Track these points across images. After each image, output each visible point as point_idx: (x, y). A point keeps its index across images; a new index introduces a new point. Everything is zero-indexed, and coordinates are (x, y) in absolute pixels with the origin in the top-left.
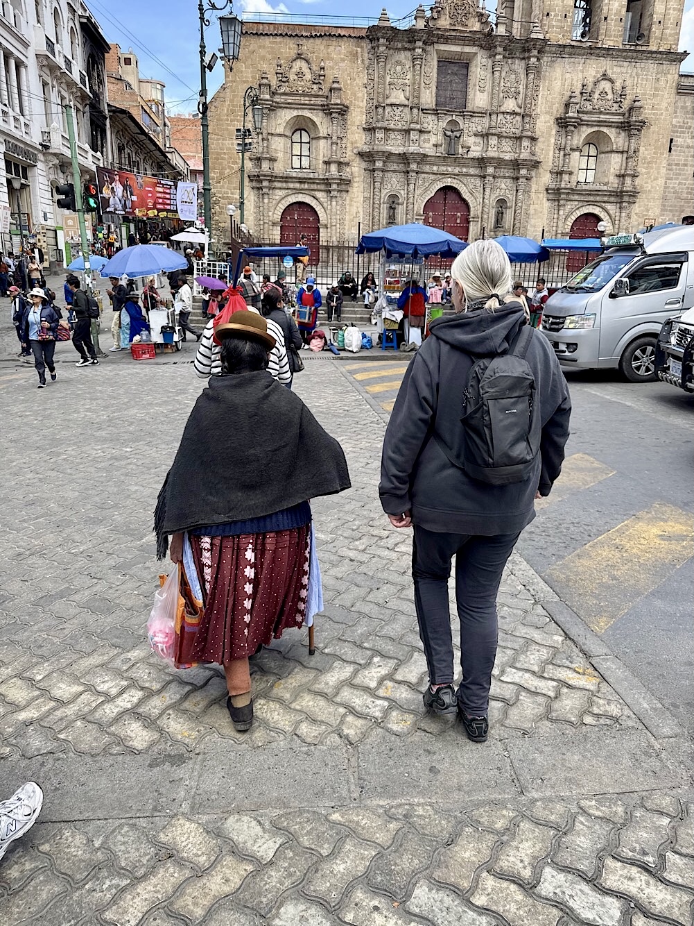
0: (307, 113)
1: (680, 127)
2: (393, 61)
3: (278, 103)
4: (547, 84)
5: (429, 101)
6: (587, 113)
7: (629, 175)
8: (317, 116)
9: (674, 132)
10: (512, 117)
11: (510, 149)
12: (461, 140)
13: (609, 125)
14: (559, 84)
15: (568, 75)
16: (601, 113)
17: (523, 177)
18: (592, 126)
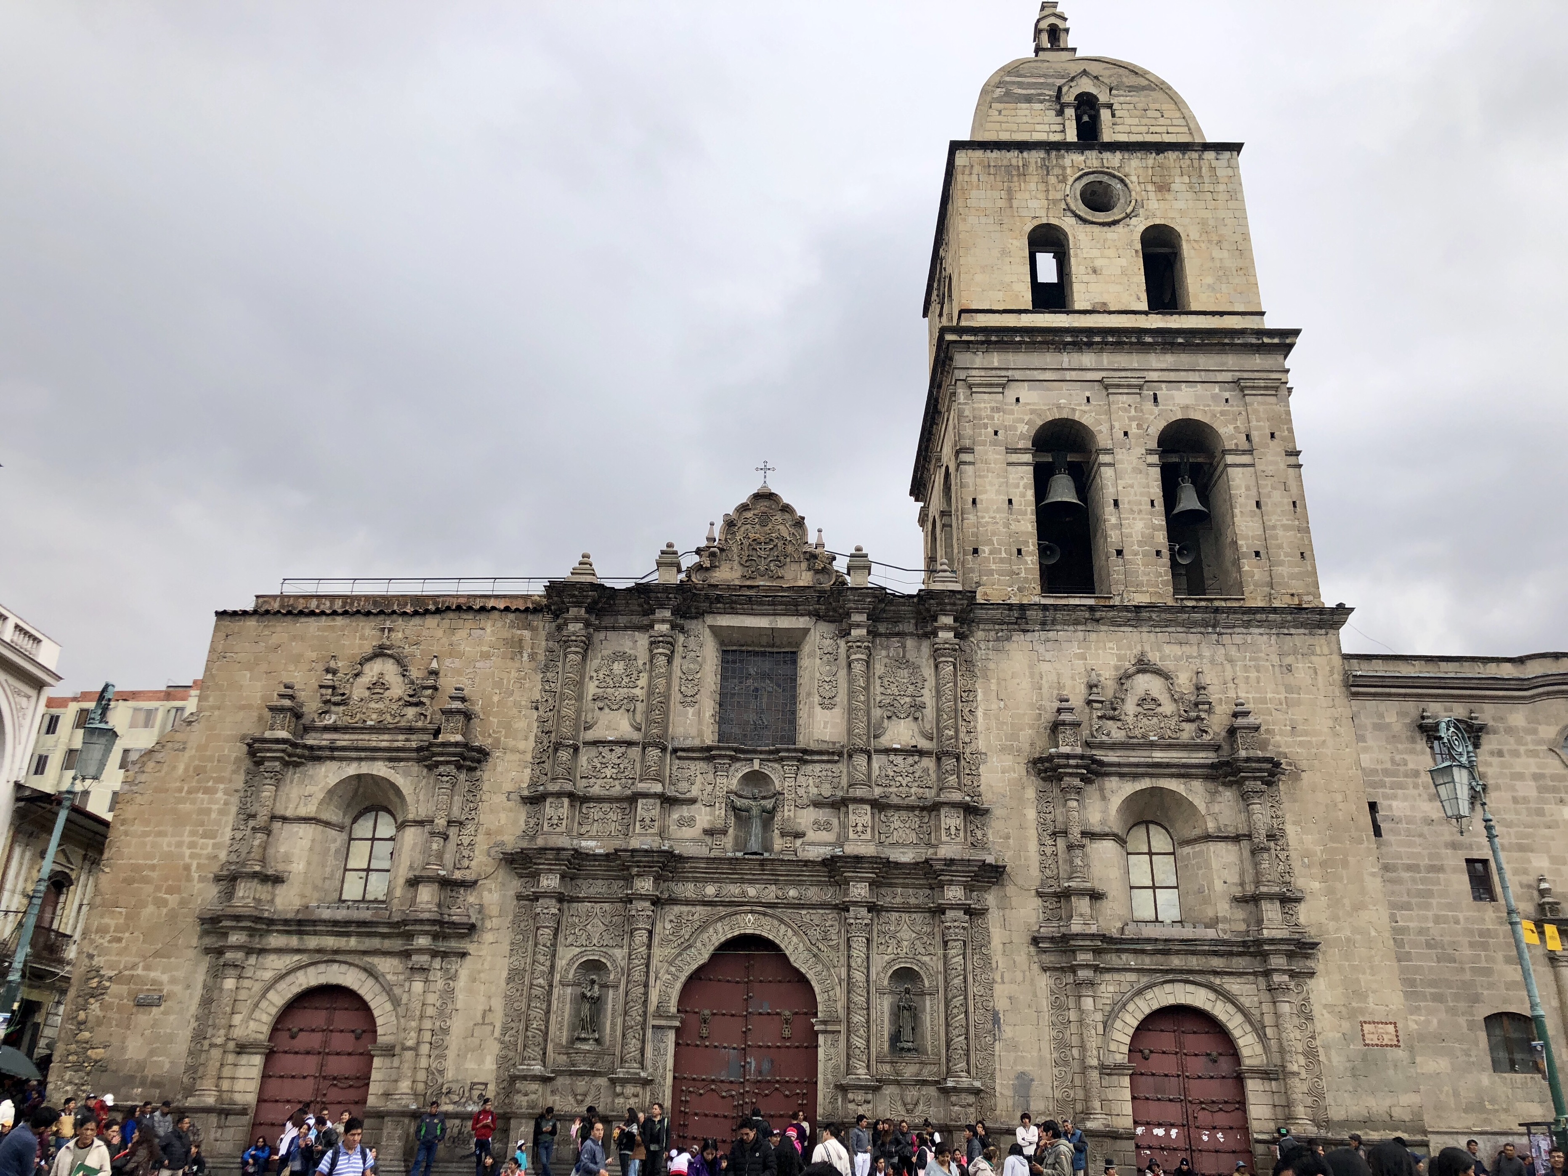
0: (380, 769)
1: (1386, 772)
2: (606, 653)
3: (311, 748)
4: (994, 687)
5: (693, 732)
6: (1113, 746)
7: (1270, 897)
8: (406, 774)
9: (1374, 785)
10: (910, 760)
11: (913, 837)
12: (778, 818)
13: (1184, 772)
14: (1026, 683)
15: (1045, 667)
16: (1152, 745)
17: (953, 907)
18: (1135, 776)
